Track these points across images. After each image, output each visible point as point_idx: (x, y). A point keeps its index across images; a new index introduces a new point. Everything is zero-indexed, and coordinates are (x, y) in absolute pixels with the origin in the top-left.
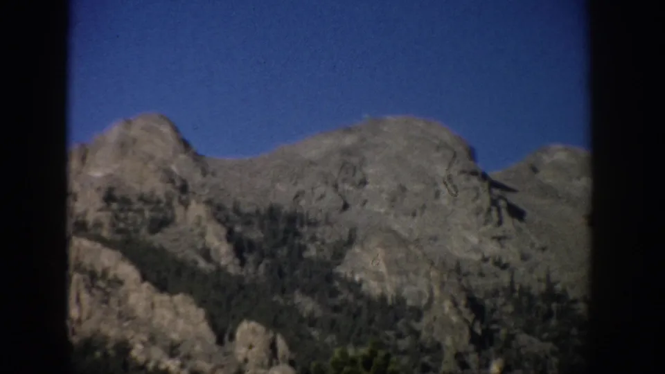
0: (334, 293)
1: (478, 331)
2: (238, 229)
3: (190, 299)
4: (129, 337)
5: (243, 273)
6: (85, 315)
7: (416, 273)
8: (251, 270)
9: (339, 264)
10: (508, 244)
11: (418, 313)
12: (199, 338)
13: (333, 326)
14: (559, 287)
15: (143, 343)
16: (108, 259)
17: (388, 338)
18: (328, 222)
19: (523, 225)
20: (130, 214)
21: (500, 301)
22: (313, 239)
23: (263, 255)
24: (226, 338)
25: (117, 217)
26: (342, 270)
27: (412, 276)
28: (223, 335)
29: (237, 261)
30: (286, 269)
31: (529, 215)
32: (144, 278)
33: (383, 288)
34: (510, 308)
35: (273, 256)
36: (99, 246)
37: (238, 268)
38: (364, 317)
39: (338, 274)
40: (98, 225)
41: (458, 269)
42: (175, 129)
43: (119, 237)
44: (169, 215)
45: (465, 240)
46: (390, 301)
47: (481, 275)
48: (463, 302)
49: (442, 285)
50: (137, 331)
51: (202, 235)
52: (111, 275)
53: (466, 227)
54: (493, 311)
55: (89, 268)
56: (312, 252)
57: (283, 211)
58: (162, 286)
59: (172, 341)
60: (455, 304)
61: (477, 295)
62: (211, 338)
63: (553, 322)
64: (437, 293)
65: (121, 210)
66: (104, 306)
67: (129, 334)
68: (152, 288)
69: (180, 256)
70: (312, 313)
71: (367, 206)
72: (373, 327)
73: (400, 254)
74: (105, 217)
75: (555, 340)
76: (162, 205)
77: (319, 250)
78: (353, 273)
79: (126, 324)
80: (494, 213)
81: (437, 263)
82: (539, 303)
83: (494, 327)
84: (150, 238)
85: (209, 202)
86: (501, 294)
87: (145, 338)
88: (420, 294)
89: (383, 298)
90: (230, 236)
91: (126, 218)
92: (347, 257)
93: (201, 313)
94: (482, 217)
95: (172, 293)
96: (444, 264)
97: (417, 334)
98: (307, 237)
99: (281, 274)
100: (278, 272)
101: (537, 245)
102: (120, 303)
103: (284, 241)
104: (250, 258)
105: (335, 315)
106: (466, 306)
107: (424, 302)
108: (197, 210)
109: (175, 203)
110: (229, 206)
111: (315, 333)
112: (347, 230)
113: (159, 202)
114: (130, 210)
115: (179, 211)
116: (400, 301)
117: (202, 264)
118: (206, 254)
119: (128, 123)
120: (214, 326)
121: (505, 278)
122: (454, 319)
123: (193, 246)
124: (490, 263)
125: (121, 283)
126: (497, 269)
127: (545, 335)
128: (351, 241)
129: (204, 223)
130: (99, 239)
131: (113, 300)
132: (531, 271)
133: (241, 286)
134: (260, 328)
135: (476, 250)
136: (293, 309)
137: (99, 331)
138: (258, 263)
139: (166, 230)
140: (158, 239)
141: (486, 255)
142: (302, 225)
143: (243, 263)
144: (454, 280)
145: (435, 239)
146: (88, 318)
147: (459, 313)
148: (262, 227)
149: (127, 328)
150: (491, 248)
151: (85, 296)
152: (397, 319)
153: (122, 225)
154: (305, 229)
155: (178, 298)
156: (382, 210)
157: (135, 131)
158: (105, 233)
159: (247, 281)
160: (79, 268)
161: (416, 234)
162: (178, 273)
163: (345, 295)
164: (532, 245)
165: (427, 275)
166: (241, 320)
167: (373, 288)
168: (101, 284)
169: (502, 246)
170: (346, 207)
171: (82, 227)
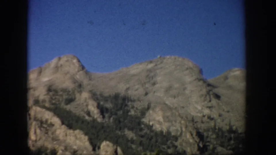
0: (141, 130)
1: (201, 145)
2: (102, 103)
3: (81, 132)
4: (56, 148)
5: (104, 121)
6: (38, 138)
7: (176, 122)
8: (107, 120)
9: (143, 118)
10: (213, 110)
11: (176, 138)
12: (86, 148)
13: (141, 144)
14: (234, 128)
15: (62, 150)
16: (48, 116)
17: (164, 148)
18: (139, 100)
19: (219, 101)
20: (57, 97)
21: (210, 133)
22: (133, 107)
23: (112, 114)
24: (97, 148)
25: (52, 98)
26: (145, 120)
27: (174, 123)
28: (95, 147)
29: (101, 116)
30: (122, 120)
31: (222, 98)
32: (63, 123)
33: (162, 128)
34: (214, 136)
35: (116, 114)
36: (44, 110)
37: (102, 119)
38: (154, 140)
39: (144, 122)
40: (44, 101)
41: (193, 120)
42: (79, 61)
43: (52, 106)
44: (73, 97)
45: (196, 108)
46: (164, 134)
47: (202, 122)
48: (194, 134)
49: (186, 127)
50: (60, 145)
51: (87, 106)
52: (49, 122)
53: (197, 103)
54: (207, 137)
55: (40, 119)
56: (132, 113)
57: (120, 95)
58: (70, 127)
59: (74, 149)
60: (192, 135)
61: (200, 131)
62: (90, 148)
63: (232, 142)
64: (184, 129)
65: (53, 95)
66: (46, 135)
67: (57, 146)
68: (66, 127)
69: (77, 114)
70: (132, 138)
71: (156, 94)
72: (157, 143)
73: (169, 114)
74: (47, 98)
75: (233, 149)
76: (70, 93)
77: (135, 112)
78: (149, 121)
79: (55, 143)
80: (208, 97)
81: (184, 117)
82: (226, 134)
83: (208, 144)
84: (65, 107)
85: (91, 91)
86: (211, 130)
87: (63, 148)
88: (177, 130)
89: (162, 132)
90: (99, 106)
91: (55, 99)
92: (147, 114)
93: (86, 138)
94: (203, 98)
95: (75, 129)
96: (187, 118)
97: (176, 147)
98: (130, 106)
99: (120, 122)
100: (118, 121)
101: (226, 110)
102: (53, 134)
103: (121, 108)
104: (107, 115)
105: (142, 139)
106: (196, 135)
107: (179, 133)
108: (85, 95)
109: (76, 92)
110: (98, 93)
111: (134, 146)
112: (147, 103)
113: (69, 92)
114: (57, 95)
115: (77, 95)
116: (169, 133)
117: (87, 118)
118: (89, 113)
119: (60, 59)
120: (91, 143)
121: (212, 124)
122: (191, 141)
123: (83, 110)
124: (206, 117)
125: (53, 125)
126: (208, 120)
127: (229, 148)
128: (148, 108)
129: (88, 100)
130: (44, 107)
131: (50, 133)
132: (223, 121)
133: (102, 126)
134: (111, 145)
135: (200, 112)
136: (124, 136)
137: (44, 145)
138: (110, 117)
139: (72, 103)
140: (68, 107)
141: (204, 114)
142: (128, 102)
143: (104, 117)
144: (191, 124)
145: (183, 107)
146: (39, 140)
147: (193, 138)
148: (112, 102)
149: (55, 144)
150: (207, 112)
151: (38, 131)
152: (167, 141)
153: (54, 102)
154: (130, 103)
155: (77, 131)
156: (162, 95)
157: (62, 62)
158: (47, 105)
159: (105, 125)
160: (36, 119)
161: (176, 105)
162: (77, 121)
163: (146, 131)
164: (224, 110)
165: (180, 123)
166: (103, 141)
167: (157, 128)
168: (45, 126)
169: (211, 111)
170: (146, 94)
171: (37, 102)
